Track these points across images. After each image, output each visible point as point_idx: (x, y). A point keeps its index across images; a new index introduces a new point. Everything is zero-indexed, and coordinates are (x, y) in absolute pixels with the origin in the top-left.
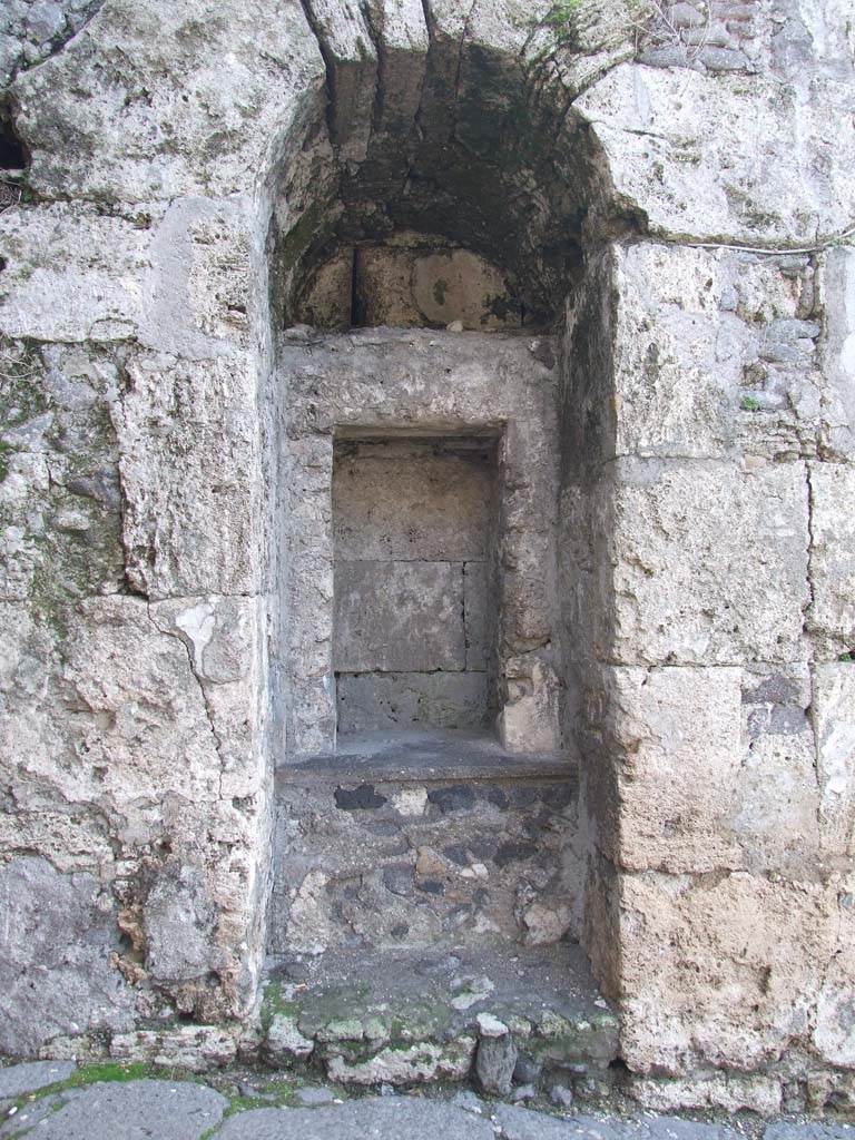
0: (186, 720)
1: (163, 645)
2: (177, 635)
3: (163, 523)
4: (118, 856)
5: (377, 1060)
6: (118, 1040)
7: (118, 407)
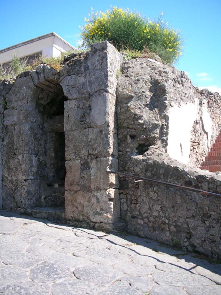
0: (19, 169)
1: (17, 160)
2: (19, 159)
3: (17, 145)
4: (13, 187)
5: (38, 214)
6: (13, 209)
7: (14, 132)
